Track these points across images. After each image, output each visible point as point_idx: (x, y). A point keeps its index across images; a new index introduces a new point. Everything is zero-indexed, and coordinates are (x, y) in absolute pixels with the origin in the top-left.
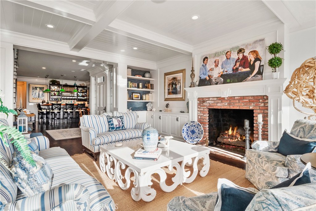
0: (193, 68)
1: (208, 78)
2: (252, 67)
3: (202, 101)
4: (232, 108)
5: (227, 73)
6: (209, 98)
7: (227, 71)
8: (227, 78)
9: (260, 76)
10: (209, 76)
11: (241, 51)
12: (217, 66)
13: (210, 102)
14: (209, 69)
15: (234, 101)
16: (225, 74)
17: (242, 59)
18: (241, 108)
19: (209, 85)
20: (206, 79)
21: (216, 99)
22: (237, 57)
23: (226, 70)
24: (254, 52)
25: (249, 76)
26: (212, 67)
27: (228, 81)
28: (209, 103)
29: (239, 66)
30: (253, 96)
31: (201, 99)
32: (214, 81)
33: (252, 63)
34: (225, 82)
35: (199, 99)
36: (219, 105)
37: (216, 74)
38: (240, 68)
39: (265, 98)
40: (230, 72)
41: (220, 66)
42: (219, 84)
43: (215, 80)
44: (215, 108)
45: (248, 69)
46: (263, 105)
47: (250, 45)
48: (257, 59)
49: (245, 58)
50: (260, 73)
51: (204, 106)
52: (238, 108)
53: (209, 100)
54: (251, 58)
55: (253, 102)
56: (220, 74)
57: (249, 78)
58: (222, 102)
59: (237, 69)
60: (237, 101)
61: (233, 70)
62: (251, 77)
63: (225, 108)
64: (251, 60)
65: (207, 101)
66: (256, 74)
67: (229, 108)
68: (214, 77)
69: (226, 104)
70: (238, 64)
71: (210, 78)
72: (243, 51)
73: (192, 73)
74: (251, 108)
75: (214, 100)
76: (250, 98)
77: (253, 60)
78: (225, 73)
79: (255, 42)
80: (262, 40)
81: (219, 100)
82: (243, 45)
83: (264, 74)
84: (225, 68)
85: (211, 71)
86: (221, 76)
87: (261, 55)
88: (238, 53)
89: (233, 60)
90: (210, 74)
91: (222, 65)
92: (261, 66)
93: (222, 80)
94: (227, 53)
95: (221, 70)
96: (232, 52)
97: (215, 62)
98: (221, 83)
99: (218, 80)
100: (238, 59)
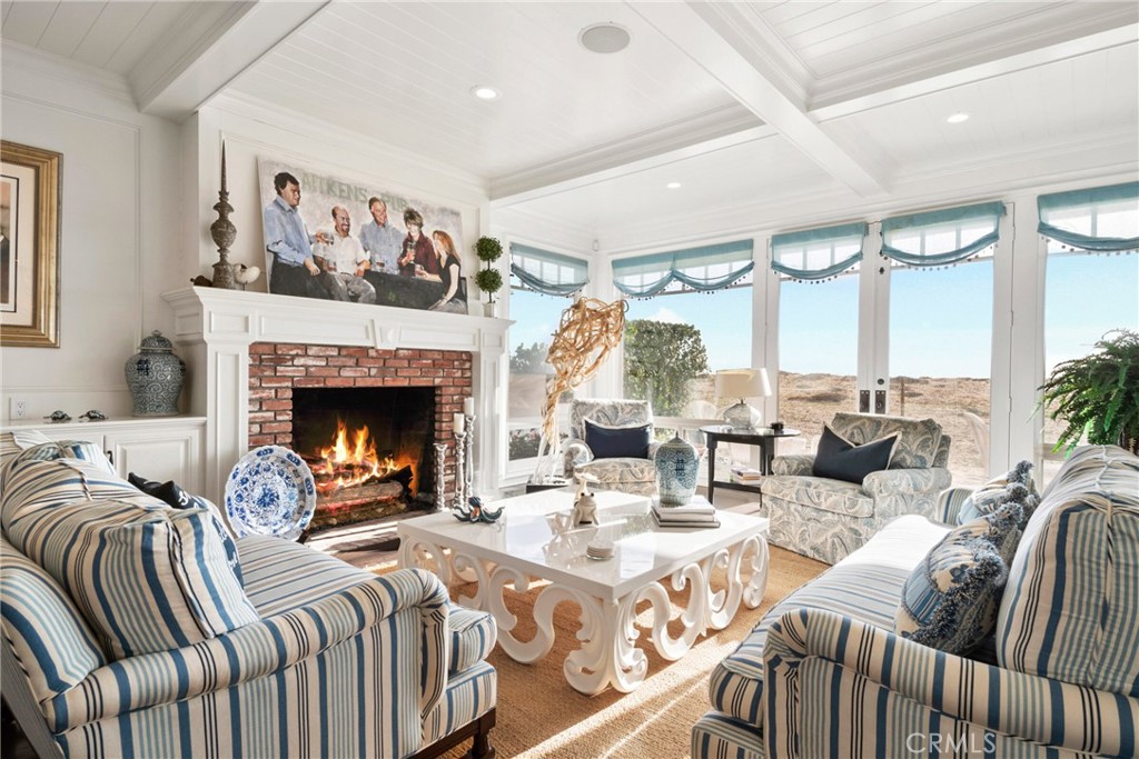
0: (223, 194)
1: (313, 268)
2: (445, 274)
3: (267, 357)
4: (390, 382)
5: (385, 269)
6: (306, 347)
7: (382, 265)
8: (386, 289)
9: (462, 304)
10: (317, 261)
11: (411, 216)
12: (346, 233)
13: (310, 362)
14: (313, 233)
15: (397, 363)
16: (376, 273)
17: (418, 242)
18: (413, 384)
19: (323, 297)
20: (304, 267)
21: (335, 353)
22: (404, 231)
23: (378, 259)
24: (444, 236)
25: (442, 298)
26: (323, 228)
27: (392, 296)
28: (307, 367)
29: (415, 261)
30: (443, 351)
31: (266, 349)
32: (341, 284)
33: (443, 264)
34: (381, 300)
35: (256, 350)
36: (346, 373)
39: (467, 359)
40: (392, 269)
41: (354, 232)
42: (364, 302)
43: (347, 282)
44: (331, 384)
45: (436, 278)
46: (459, 374)
47: (433, 212)
48: (453, 259)
49: (423, 241)
50: (461, 295)
51: (284, 378)
52: (406, 384)
53: (306, 355)
54: (439, 248)
55: (442, 367)
56: (362, 268)
57: (443, 303)
58: (357, 365)
60: (406, 364)
61: (400, 264)
62: (445, 301)
63: (369, 383)
64: (440, 256)
65: (293, 358)
66: (455, 296)
67: (380, 385)
68: (339, 271)
69: (373, 372)
70: (411, 255)
71: (323, 272)
72: (418, 221)
73: (223, 218)
74: (437, 381)
75: (327, 358)
76: (436, 356)
77: (444, 257)
78: (378, 269)
79: (443, 210)
80: (456, 214)
81: (349, 356)
82: (415, 202)
83: (469, 300)
84: (374, 252)
85: (322, 245)
86: (368, 274)
87: (459, 251)
88: (406, 219)
89: (396, 233)
90: (320, 254)
91: (363, 236)
92: (461, 280)
93: (373, 289)
94: (372, 201)
95: (362, 251)
96: (389, 207)
97: (334, 214)
98: (371, 302)
99: (356, 287)
100: (409, 238)
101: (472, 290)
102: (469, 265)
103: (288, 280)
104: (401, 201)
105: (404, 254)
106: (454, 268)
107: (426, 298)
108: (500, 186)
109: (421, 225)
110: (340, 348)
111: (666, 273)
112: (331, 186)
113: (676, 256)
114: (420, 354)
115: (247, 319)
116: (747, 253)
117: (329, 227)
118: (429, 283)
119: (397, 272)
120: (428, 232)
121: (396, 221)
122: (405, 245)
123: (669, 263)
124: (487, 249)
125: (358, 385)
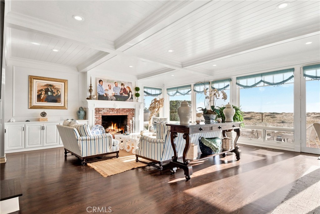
0: (91, 85)
1: (105, 95)
2: (129, 95)
3: (98, 110)
4: (118, 114)
5: (117, 94)
6: (104, 108)
9: (132, 100)
10: (106, 94)
11: (122, 84)
12: (110, 89)
13: (104, 111)
14: (105, 89)
15: (120, 111)
16: (116, 95)
18: (123, 115)
19: (106, 100)
20: (103, 95)
21: (109, 109)
22: (121, 87)
24: (128, 87)
25: (128, 99)
26: (107, 88)
27: (118, 99)
28: (104, 112)
29: (123, 92)
30: (128, 109)
31: (97, 109)
32: (110, 98)
33: (128, 93)
34: (116, 100)
35: (96, 109)
36: (111, 113)
37: (110, 93)
38: (123, 94)
39: (133, 110)
44: (108, 115)
45: (127, 95)
46: (132, 113)
47: (126, 83)
48: (130, 91)
49: (125, 89)
50: (132, 98)
51: (100, 114)
52: (121, 115)
53: (104, 110)
54: (128, 90)
55: (128, 111)
56: (113, 94)
57: (128, 100)
58: (112, 111)
59: (122, 94)
60: (121, 111)
61: (120, 93)
63: (115, 115)
65: (102, 110)
67: (117, 115)
68: (109, 95)
69: (115, 112)
70: (122, 91)
71: (107, 96)
73: (91, 88)
74: (127, 114)
75: (107, 110)
76: (127, 109)
77: (129, 91)
78: (116, 94)
79: (128, 83)
80: (131, 83)
81: (111, 110)
82: (123, 82)
83: (133, 99)
84: (115, 91)
85: (106, 91)
86: (114, 96)
87: (131, 90)
88: (121, 85)
89: (119, 88)
90: (106, 93)
91: (113, 89)
92: (132, 95)
93: (115, 98)
94: (115, 83)
95: (113, 92)
96: (118, 83)
97: (109, 86)
98: (114, 100)
99: (112, 98)
100: (122, 88)
101: (134, 97)
102: (134, 92)
103: (101, 97)
104: (120, 82)
105: (121, 92)
106: (130, 93)
107: (125, 99)
108: (139, 77)
109: (124, 86)
110: (109, 108)
111: (175, 92)
112: (108, 81)
113: (178, 88)
114: (124, 109)
115: (94, 104)
116: (190, 87)
117: (108, 88)
118: (126, 96)
119: (119, 95)
120: (125, 87)
121: (120, 86)
122: (121, 90)
123: (177, 89)
124: (137, 89)
125: (113, 115)
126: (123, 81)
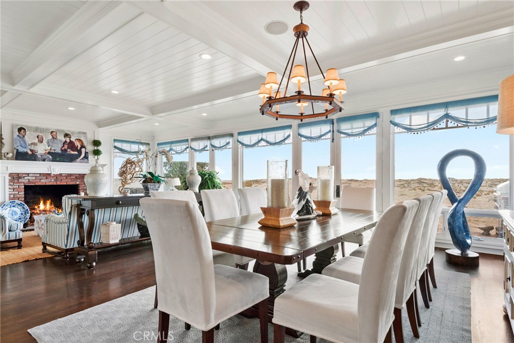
1: (30, 152)
2: (80, 151)
3: (15, 177)
4: (59, 183)
5: (56, 151)
6: (28, 174)
7: (55, 150)
8: (56, 157)
9: (86, 160)
10: (31, 150)
11: (66, 135)
12: (42, 142)
13: (30, 178)
15: (62, 178)
16: (52, 153)
17: (69, 143)
18: (68, 184)
19: (33, 160)
20: (27, 153)
21: (38, 175)
22: (64, 140)
23: (53, 148)
24: (80, 140)
26: (34, 141)
27: (58, 159)
29: (68, 148)
31: (15, 175)
32: (39, 156)
33: (79, 148)
34: (54, 160)
35: (11, 175)
36: (43, 181)
37: (41, 149)
38: (69, 150)
40: (58, 151)
41: (45, 142)
42: (48, 161)
43: (41, 156)
44: (37, 184)
45: (76, 153)
47: (75, 133)
48: (83, 146)
49: (71, 142)
50: (86, 157)
51: (21, 182)
52: (65, 184)
53: (29, 176)
54: (78, 144)
55: (79, 178)
56: (47, 151)
58: (46, 178)
59: (66, 150)
60: (65, 178)
61: (62, 150)
62: (79, 159)
63: (51, 184)
64: (78, 146)
65: (24, 177)
66: (84, 158)
67: (55, 184)
68: (39, 153)
69: (53, 180)
70: (66, 147)
71: (33, 153)
72: (69, 136)
74: (77, 183)
75: (36, 177)
76: (77, 175)
77: (79, 146)
78: (53, 151)
79: (79, 133)
80: (85, 133)
81: (44, 176)
82: (69, 131)
83: (89, 159)
84: (52, 146)
85: (33, 146)
86: (49, 153)
87: (85, 144)
88: (65, 136)
89: (61, 141)
90: (32, 148)
91: (48, 142)
92: (86, 153)
93: (51, 157)
94: (52, 132)
95: (47, 147)
96: (58, 133)
97: (38, 137)
98: (50, 160)
99: (44, 157)
100: (66, 142)
101: (90, 155)
102: (90, 148)
103: (22, 156)
104: (63, 131)
105: (63, 147)
106: (83, 150)
107: (72, 159)
108: (100, 124)
109: (70, 138)
110: (40, 174)
111: (169, 148)
112: (37, 129)
113: (172, 143)
114: (71, 175)
115: (7, 167)
117: (36, 141)
118: (73, 154)
119: (60, 152)
120: (73, 139)
121: (61, 138)
122: (64, 144)
123: (170, 145)
124: (97, 143)
125: (47, 184)
126: (67, 129)
